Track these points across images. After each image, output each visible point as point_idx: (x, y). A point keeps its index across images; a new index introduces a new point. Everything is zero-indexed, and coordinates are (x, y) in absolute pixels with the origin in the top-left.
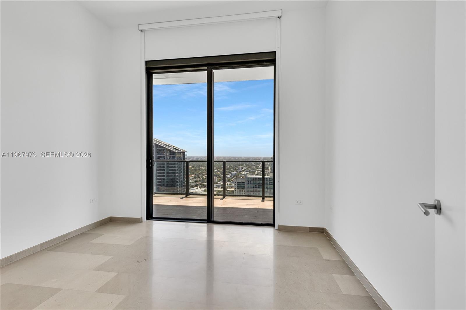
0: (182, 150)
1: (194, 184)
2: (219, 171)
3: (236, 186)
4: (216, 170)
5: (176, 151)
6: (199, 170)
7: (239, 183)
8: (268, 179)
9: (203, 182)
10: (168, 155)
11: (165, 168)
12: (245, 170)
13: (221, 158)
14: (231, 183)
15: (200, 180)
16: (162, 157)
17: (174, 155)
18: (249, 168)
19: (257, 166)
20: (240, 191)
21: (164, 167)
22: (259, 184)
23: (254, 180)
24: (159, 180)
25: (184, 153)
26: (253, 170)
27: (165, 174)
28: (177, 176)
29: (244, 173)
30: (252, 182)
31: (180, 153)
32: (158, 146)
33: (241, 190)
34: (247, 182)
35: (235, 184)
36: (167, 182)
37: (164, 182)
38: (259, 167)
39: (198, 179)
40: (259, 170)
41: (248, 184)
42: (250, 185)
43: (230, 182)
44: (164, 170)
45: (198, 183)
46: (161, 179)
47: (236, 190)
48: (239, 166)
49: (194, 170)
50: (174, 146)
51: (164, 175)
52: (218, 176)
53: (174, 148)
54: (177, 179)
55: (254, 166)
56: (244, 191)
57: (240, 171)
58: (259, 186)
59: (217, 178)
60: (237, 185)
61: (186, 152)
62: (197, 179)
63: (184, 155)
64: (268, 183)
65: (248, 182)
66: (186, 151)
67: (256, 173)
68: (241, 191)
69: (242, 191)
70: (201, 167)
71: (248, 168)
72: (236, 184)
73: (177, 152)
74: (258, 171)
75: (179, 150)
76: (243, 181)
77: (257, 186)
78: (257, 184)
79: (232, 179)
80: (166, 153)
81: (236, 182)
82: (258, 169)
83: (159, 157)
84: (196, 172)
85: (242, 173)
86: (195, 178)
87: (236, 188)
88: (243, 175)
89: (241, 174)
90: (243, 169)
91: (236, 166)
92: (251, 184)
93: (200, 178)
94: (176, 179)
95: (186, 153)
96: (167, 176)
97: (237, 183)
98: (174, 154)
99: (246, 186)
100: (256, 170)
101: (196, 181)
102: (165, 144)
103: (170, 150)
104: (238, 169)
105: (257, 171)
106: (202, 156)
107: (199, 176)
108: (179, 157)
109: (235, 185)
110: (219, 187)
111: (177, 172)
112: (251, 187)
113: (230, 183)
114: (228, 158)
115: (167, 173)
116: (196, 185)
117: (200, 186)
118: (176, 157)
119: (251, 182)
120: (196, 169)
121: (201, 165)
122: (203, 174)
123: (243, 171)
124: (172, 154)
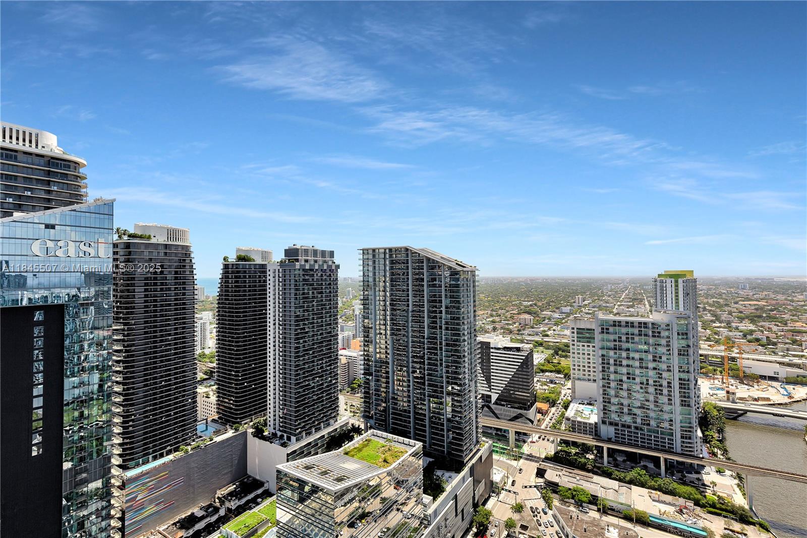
0: (471, 266)
1: (490, 327)
2: (536, 305)
3: (575, 335)
4: (531, 303)
5: (459, 268)
6: (498, 302)
7: (580, 331)
8: (650, 326)
9: (507, 324)
10: (447, 275)
11: (443, 298)
12: (589, 303)
13: (537, 281)
14: (562, 328)
15: (501, 321)
16: (437, 280)
17: (458, 276)
18: (599, 299)
19: (617, 296)
20: (584, 346)
21: (440, 296)
22: (627, 334)
23: (615, 325)
24: (433, 318)
25: (473, 272)
26: (608, 305)
27: (443, 309)
28: (463, 313)
29: (589, 310)
30: (611, 329)
31: (468, 271)
32: (431, 261)
33: (586, 344)
34: (598, 330)
35: (573, 331)
36: (447, 323)
37: (441, 321)
38: (621, 299)
39: (497, 319)
40: (623, 305)
41: (603, 332)
42: (605, 336)
43: (559, 327)
44: (441, 302)
45: (497, 326)
46: (435, 317)
47: (575, 343)
48: (577, 297)
49: (489, 301)
50: (456, 260)
51: (442, 311)
52: (535, 314)
53: (457, 264)
54: (463, 317)
55: (609, 296)
56: (594, 347)
57: (580, 305)
58: (627, 338)
59: (532, 317)
60: (576, 333)
61: (478, 270)
62: (494, 318)
63: (474, 276)
64: (651, 333)
65: (603, 329)
66: (477, 268)
67: (615, 311)
68: (586, 346)
69: (589, 346)
70: (502, 296)
71: (596, 300)
72: (575, 331)
73: (463, 271)
74: (619, 306)
75: (465, 267)
76: (589, 327)
77: (624, 338)
78: (623, 334)
79: (564, 321)
80: (444, 273)
81: (573, 328)
82: (619, 303)
83: (432, 279)
84: (493, 305)
85: (583, 309)
86: (492, 316)
87: (575, 339)
88: (587, 313)
89: (582, 311)
90: (586, 302)
91: (569, 296)
92: (608, 333)
93: (500, 316)
94: (461, 318)
95: (477, 273)
96: (447, 313)
97: (575, 329)
98: (457, 274)
99: (598, 336)
100: (615, 305)
101: (493, 322)
102: (442, 258)
103: (450, 268)
104: (574, 302)
105: (616, 307)
106: (503, 277)
107: (499, 313)
108: (465, 280)
109: (573, 333)
110: (537, 335)
111: (462, 305)
112: (609, 341)
113: (559, 329)
114: (553, 280)
115: (447, 307)
116: (495, 329)
117: (502, 331)
118: (460, 280)
119: (608, 329)
120: (492, 300)
121: (502, 293)
122: (505, 309)
123: (586, 305)
124: (454, 273)
